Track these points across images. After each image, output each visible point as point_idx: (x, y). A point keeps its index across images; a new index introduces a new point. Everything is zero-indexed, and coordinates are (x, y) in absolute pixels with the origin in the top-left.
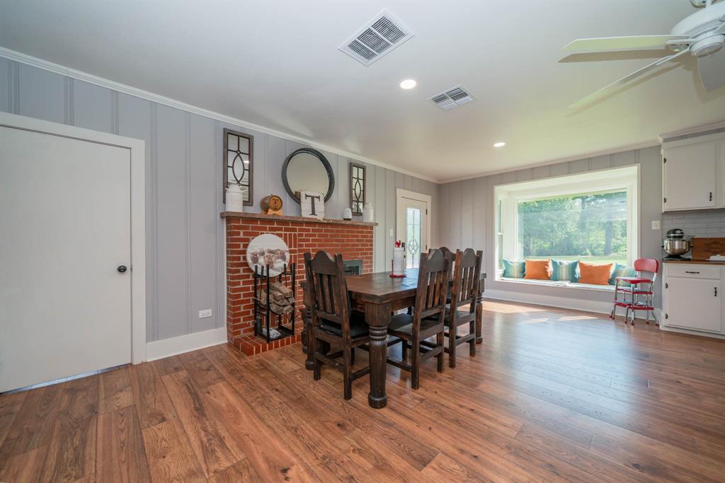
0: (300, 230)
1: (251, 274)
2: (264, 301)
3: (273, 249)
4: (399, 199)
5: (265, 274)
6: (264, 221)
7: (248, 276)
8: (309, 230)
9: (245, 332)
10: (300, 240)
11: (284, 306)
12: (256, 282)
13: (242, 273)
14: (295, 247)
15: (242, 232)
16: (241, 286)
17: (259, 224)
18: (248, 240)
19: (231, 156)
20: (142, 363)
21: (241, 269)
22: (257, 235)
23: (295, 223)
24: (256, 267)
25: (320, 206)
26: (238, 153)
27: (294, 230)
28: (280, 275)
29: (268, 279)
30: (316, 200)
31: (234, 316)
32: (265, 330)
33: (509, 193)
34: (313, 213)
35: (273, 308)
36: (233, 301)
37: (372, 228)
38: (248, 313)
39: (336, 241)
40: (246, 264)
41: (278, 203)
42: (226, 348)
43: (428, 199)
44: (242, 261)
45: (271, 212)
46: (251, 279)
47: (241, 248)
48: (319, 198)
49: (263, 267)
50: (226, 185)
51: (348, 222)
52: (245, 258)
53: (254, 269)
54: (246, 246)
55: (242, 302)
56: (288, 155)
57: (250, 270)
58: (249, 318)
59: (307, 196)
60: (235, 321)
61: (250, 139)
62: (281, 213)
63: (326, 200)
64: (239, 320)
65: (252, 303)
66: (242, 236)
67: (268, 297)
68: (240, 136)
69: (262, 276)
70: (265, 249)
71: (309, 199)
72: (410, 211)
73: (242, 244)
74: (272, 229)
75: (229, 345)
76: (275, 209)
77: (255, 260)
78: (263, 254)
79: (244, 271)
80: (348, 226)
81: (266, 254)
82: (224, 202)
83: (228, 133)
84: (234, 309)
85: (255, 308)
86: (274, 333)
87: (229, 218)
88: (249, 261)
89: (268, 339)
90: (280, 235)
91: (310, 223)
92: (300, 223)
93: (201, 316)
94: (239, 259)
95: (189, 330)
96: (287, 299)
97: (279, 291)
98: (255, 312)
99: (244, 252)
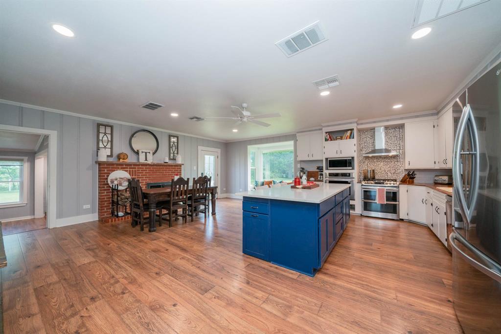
0: (138, 168)
1: (111, 189)
2: (115, 200)
3: (122, 177)
4: (199, 151)
5: (116, 188)
6: (117, 165)
7: (109, 190)
8: (143, 168)
9: (107, 214)
10: (138, 173)
11: (126, 202)
12: (113, 192)
13: (106, 188)
14: (135, 176)
15: (106, 170)
16: (105, 194)
17: (115, 166)
18: (110, 174)
19: (101, 136)
20: (54, 228)
21: (106, 186)
22: (114, 171)
23: (135, 165)
24: (113, 185)
25: (150, 157)
26: (105, 134)
27: (135, 168)
28: (126, 189)
29: (118, 191)
30: (148, 154)
31: (102, 207)
32: (116, 213)
33: (259, 148)
34: (146, 160)
35: (120, 203)
36: (101, 201)
37: (181, 166)
38: (109, 206)
39: (159, 173)
40: (108, 184)
41: (126, 156)
42: (98, 222)
43: (219, 151)
44: (106, 182)
45: (121, 160)
46: (111, 191)
47: (106, 177)
48: (149, 153)
49: (115, 186)
50: (98, 149)
51: (166, 164)
52: (107, 181)
53: (111, 186)
54: (108, 176)
55: (106, 201)
56: (133, 133)
57: (110, 187)
58: (109, 209)
59: (142, 152)
60: (102, 210)
61: (112, 127)
62: (128, 161)
63: (154, 154)
64: (104, 209)
65: (111, 201)
66: (106, 171)
67: (117, 198)
68: (106, 126)
69: (115, 189)
70: (118, 177)
71: (144, 154)
72: (207, 157)
73: (106, 175)
74: (121, 168)
75: (99, 221)
76: (124, 159)
77: (112, 182)
78: (116, 179)
79: (107, 187)
80: (166, 166)
81: (118, 179)
82: (97, 156)
83: (99, 125)
84: (101, 204)
85: (113, 204)
86: (121, 214)
87: (100, 164)
88: (109, 182)
89: (117, 216)
90: (126, 171)
91: (143, 165)
92: (139, 165)
93: (84, 208)
94: (104, 182)
95: (78, 214)
96: (127, 199)
97: (124, 195)
98: (112, 206)
99: (107, 179)
